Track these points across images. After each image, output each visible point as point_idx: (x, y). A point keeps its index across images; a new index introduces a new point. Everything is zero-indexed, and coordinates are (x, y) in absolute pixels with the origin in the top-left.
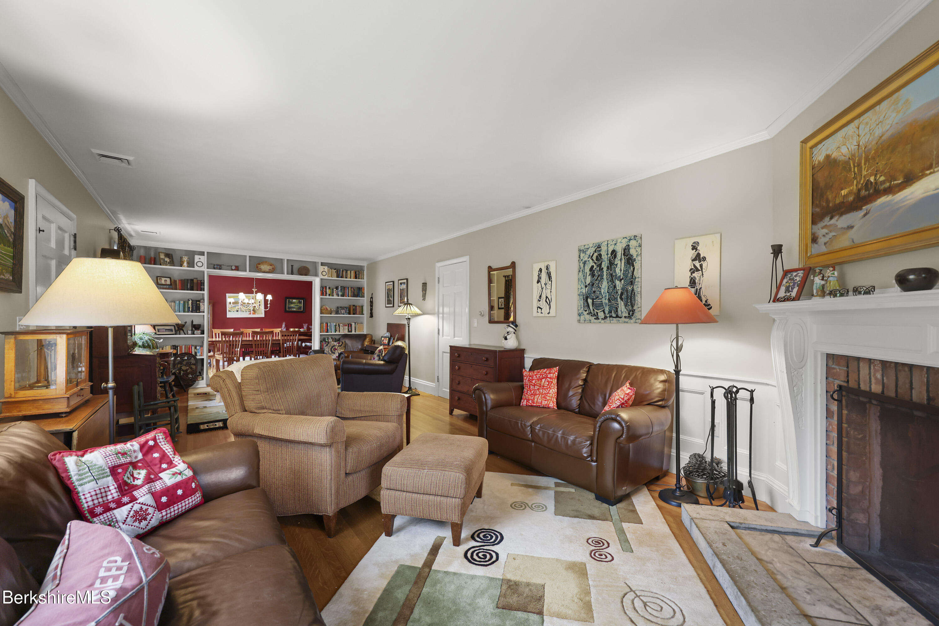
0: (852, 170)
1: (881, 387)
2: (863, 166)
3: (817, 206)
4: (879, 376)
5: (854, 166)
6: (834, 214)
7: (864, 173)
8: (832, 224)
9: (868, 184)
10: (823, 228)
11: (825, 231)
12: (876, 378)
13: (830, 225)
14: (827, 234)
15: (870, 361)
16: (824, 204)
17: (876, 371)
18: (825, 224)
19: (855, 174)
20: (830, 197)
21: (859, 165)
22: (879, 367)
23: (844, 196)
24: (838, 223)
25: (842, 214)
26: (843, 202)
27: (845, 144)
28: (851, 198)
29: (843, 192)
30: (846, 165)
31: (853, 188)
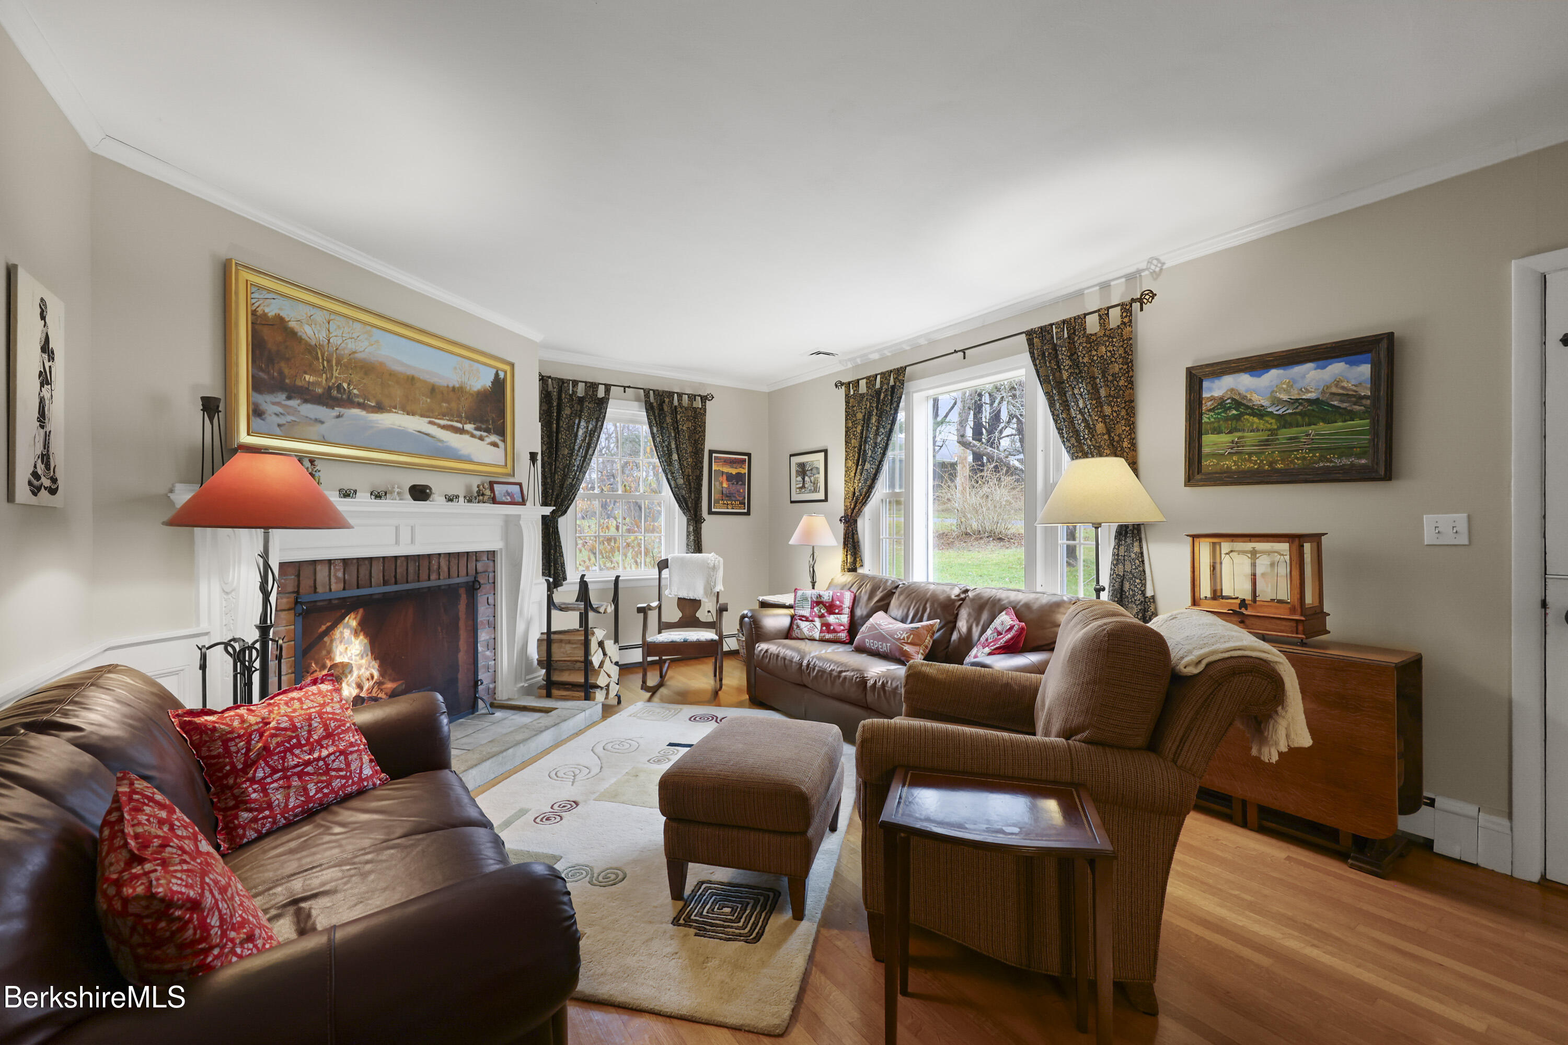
0: (320, 361)
2: (335, 368)
5: (323, 359)
6: (293, 395)
7: (336, 374)
8: (291, 405)
9: (340, 387)
12: (337, 577)
14: (282, 414)
16: (276, 374)
19: (324, 367)
20: (286, 371)
21: (329, 361)
23: (309, 382)
24: (300, 408)
25: (306, 401)
26: (307, 389)
27: (310, 325)
28: (319, 391)
29: (307, 377)
30: (312, 350)
31: (322, 381)
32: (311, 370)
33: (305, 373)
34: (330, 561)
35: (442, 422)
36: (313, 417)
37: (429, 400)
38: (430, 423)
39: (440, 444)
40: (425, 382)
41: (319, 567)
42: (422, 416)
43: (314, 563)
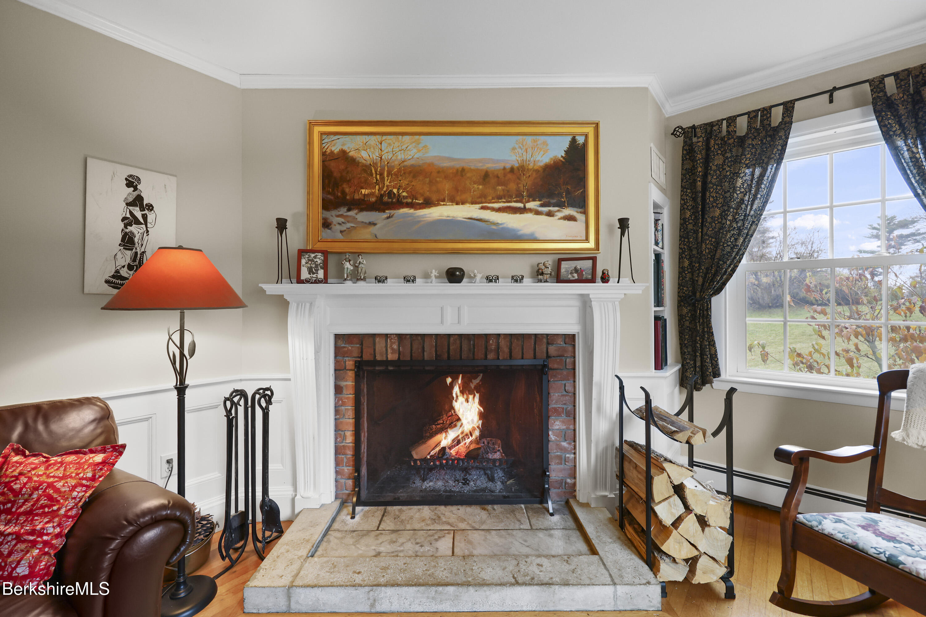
0: (374, 176)
1: (397, 355)
2: (386, 178)
3: (329, 193)
4: (395, 347)
5: (376, 174)
6: (352, 207)
7: (387, 183)
8: (350, 216)
9: (390, 194)
10: (338, 216)
11: (341, 220)
12: (393, 349)
13: (347, 216)
14: (343, 223)
15: (386, 336)
16: (339, 194)
17: (392, 343)
18: (340, 213)
19: (377, 180)
20: (347, 190)
21: (381, 174)
22: (395, 340)
23: (365, 195)
24: (357, 217)
25: (361, 210)
26: (364, 200)
27: (366, 150)
28: (373, 199)
29: (363, 191)
30: (367, 169)
31: (375, 192)
32: (367, 184)
33: (362, 188)
34: (387, 335)
35: (496, 205)
36: (367, 221)
37: (481, 187)
38: (483, 208)
39: (494, 227)
40: (477, 170)
41: (377, 340)
42: (473, 203)
43: (374, 336)
